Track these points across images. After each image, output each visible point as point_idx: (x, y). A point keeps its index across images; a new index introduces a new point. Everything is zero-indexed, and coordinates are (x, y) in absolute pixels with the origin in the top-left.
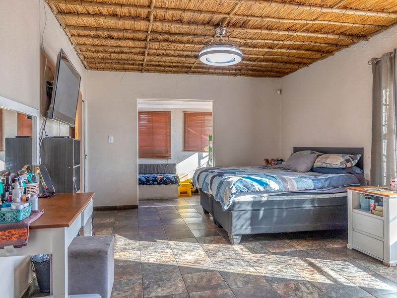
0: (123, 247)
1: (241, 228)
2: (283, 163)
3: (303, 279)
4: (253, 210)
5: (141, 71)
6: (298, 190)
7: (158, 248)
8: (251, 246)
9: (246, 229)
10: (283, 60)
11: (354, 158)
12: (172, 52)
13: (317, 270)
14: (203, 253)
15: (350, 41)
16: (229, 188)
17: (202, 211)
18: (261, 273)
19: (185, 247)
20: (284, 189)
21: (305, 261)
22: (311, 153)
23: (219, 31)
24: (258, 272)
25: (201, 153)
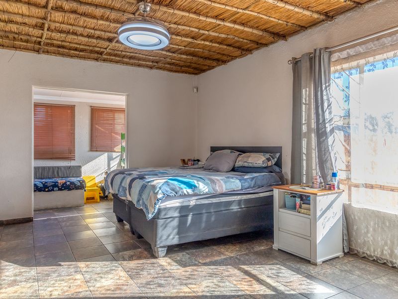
0: (12, 278)
1: (167, 239)
2: (200, 163)
3: (243, 293)
4: (181, 217)
5: (38, 51)
6: (227, 191)
7: (63, 274)
8: (178, 258)
9: (174, 238)
10: (203, 55)
11: (274, 156)
12: (80, 30)
13: (255, 279)
14: (123, 274)
15: (271, 39)
16: (154, 192)
17: (115, 219)
18: (197, 292)
19: (99, 269)
20: (212, 191)
21: (239, 269)
22: (231, 152)
23: (143, 6)
24: (194, 292)
25: (110, 153)
